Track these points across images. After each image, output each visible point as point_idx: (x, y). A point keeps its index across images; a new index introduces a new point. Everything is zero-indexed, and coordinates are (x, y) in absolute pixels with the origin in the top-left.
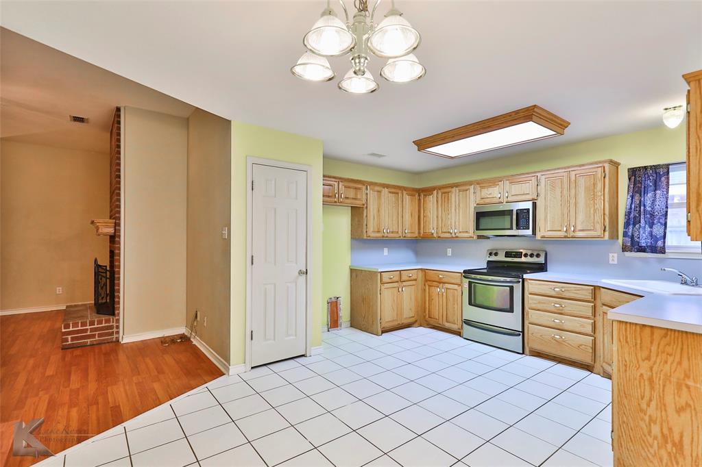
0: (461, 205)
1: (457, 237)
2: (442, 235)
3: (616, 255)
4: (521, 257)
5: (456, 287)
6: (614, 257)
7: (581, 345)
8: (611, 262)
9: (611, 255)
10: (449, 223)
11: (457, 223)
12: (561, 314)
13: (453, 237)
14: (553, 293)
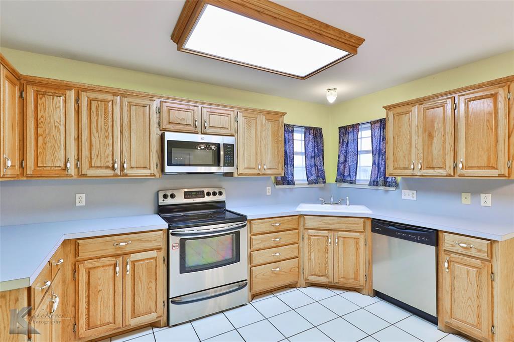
0: (133, 126)
1: (126, 175)
2: (91, 172)
3: (270, 188)
4: (204, 197)
5: (154, 254)
6: (269, 190)
7: (292, 269)
8: (268, 194)
9: (268, 188)
10: (109, 151)
11: (126, 154)
12: (277, 247)
13: (116, 175)
14: (273, 229)
